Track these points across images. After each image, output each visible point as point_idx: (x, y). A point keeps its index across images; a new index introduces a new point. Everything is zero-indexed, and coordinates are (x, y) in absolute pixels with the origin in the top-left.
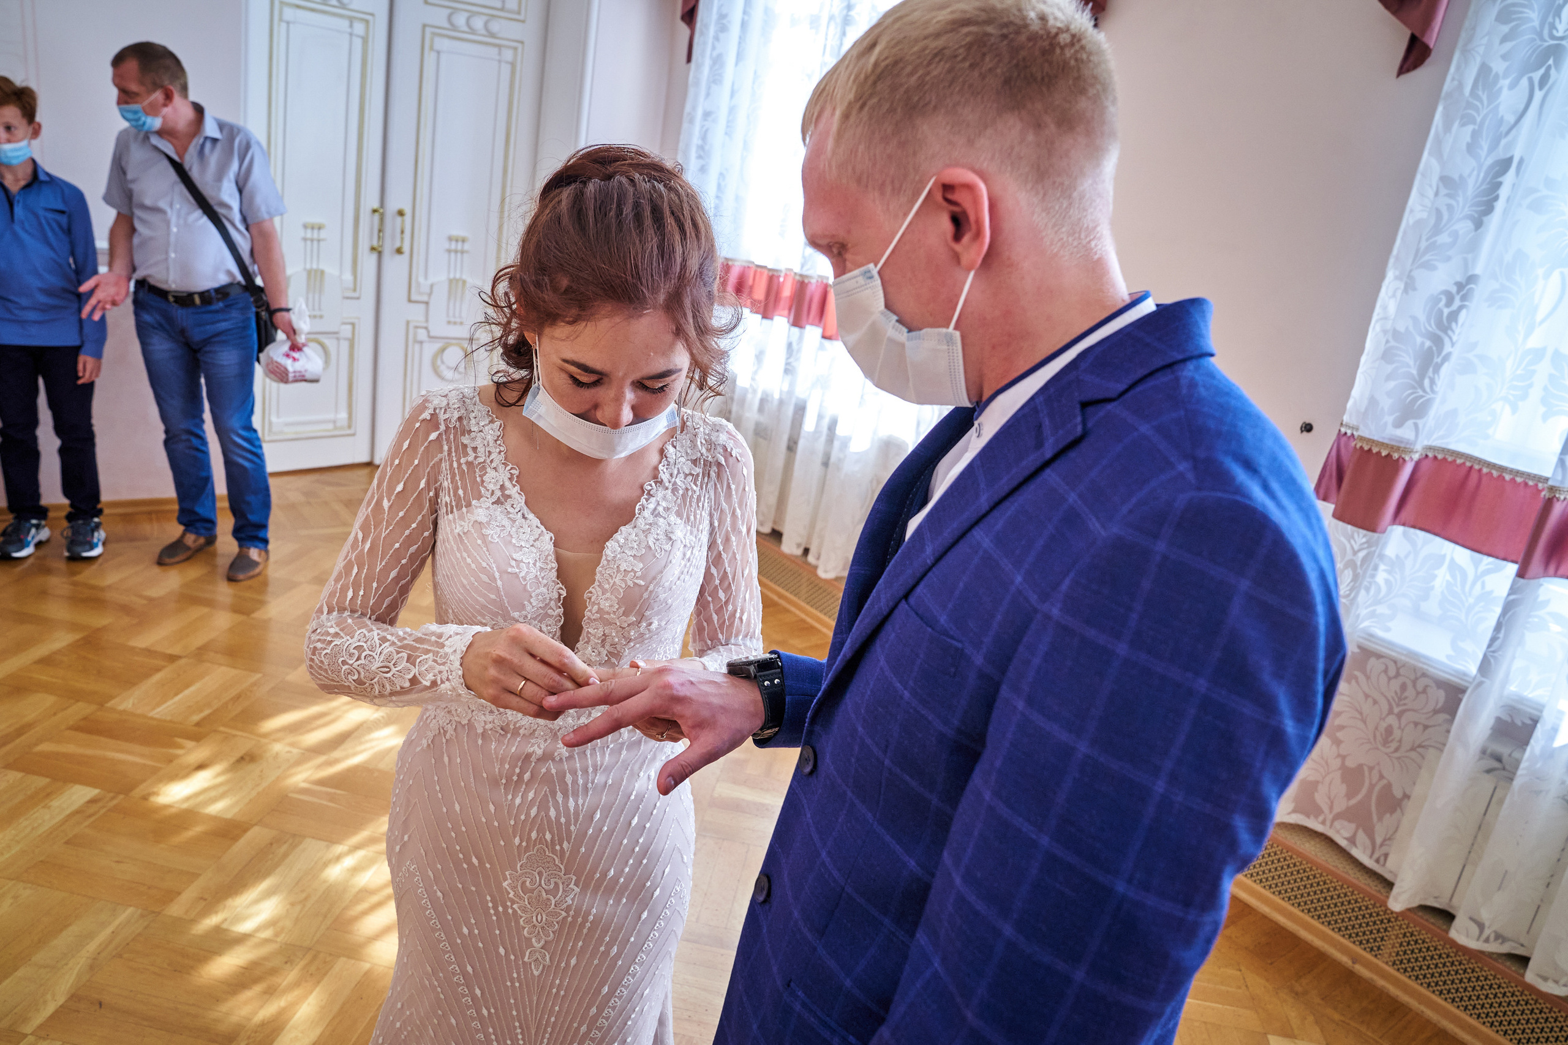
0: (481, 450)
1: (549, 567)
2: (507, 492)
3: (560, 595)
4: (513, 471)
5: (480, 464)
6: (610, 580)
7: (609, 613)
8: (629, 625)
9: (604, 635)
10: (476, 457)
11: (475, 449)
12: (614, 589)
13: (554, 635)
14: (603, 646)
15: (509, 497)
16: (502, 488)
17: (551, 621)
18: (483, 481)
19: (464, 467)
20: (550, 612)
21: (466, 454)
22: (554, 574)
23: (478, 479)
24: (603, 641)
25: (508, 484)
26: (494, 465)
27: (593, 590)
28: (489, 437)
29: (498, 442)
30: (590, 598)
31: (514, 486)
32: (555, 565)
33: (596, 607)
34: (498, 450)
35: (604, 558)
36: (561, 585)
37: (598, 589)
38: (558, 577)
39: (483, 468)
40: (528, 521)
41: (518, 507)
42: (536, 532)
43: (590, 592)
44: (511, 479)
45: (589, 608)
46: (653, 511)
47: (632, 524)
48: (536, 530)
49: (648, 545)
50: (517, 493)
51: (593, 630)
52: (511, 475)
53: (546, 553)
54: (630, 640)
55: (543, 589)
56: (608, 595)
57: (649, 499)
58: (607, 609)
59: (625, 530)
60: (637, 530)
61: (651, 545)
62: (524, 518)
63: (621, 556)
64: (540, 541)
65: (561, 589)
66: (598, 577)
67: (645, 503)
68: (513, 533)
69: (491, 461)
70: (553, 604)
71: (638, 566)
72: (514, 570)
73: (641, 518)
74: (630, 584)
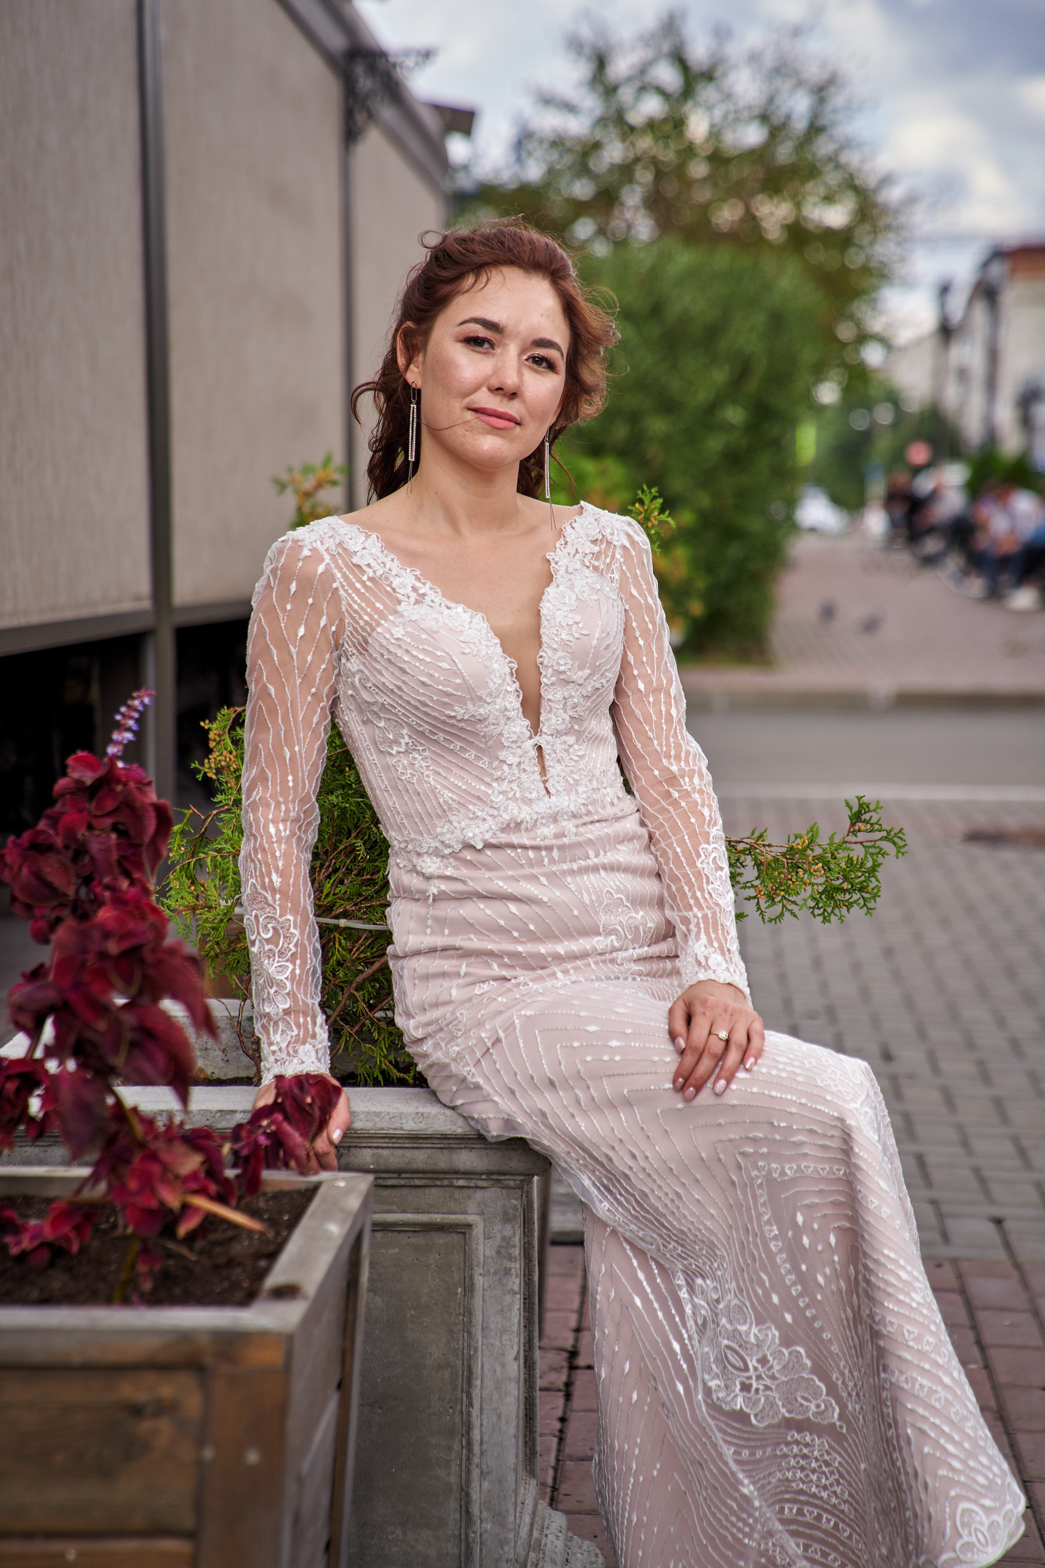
0: (373, 563)
1: (492, 643)
2: (421, 591)
3: (511, 669)
4: (416, 573)
5: (381, 576)
6: (556, 639)
7: (564, 672)
8: (585, 680)
9: (564, 698)
10: (374, 572)
11: (369, 565)
12: (565, 645)
13: (518, 712)
14: (565, 712)
15: (424, 595)
16: (414, 589)
17: (512, 697)
18: (394, 589)
19: (369, 584)
20: (509, 689)
21: (363, 572)
22: (500, 650)
23: (388, 589)
24: (565, 704)
25: (418, 584)
26: (394, 573)
27: (543, 654)
28: (374, 551)
29: (386, 552)
30: (541, 663)
31: (424, 584)
32: (497, 641)
33: (550, 670)
34: (389, 559)
35: (543, 618)
36: (509, 659)
37: (549, 651)
38: (504, 652)
39: (387, 578)
40: (454, 610)
41: (437, 601)
42: (466, 617)
43: (541, 657)
44: (418, 579)
45: (544, 673)
46: (567, 571)
47: (554, 584)
48: (465, 615)
49: (577, 597)
50: (431, 589)
51: (552, 695)
52: (416, 576)
53: (485, 631)
54: (587, 697)
55: (496, 666)
56: (560, 653)
57: (556, 563)
58: (562, 668)
59: (551, 591)
60: (561, 588)
61: (580, 597)
62: (449, 608)
63: (558, 613)
64: (474, 623)
65: (510, 662)
66: (544, 639)
67: (556, 566)
68: (447, 622)
69: (390, 570)
70: (508, 679)
71: (578, 618)
72: (467, 651)
73: (559, 577)
74: (577, 635)
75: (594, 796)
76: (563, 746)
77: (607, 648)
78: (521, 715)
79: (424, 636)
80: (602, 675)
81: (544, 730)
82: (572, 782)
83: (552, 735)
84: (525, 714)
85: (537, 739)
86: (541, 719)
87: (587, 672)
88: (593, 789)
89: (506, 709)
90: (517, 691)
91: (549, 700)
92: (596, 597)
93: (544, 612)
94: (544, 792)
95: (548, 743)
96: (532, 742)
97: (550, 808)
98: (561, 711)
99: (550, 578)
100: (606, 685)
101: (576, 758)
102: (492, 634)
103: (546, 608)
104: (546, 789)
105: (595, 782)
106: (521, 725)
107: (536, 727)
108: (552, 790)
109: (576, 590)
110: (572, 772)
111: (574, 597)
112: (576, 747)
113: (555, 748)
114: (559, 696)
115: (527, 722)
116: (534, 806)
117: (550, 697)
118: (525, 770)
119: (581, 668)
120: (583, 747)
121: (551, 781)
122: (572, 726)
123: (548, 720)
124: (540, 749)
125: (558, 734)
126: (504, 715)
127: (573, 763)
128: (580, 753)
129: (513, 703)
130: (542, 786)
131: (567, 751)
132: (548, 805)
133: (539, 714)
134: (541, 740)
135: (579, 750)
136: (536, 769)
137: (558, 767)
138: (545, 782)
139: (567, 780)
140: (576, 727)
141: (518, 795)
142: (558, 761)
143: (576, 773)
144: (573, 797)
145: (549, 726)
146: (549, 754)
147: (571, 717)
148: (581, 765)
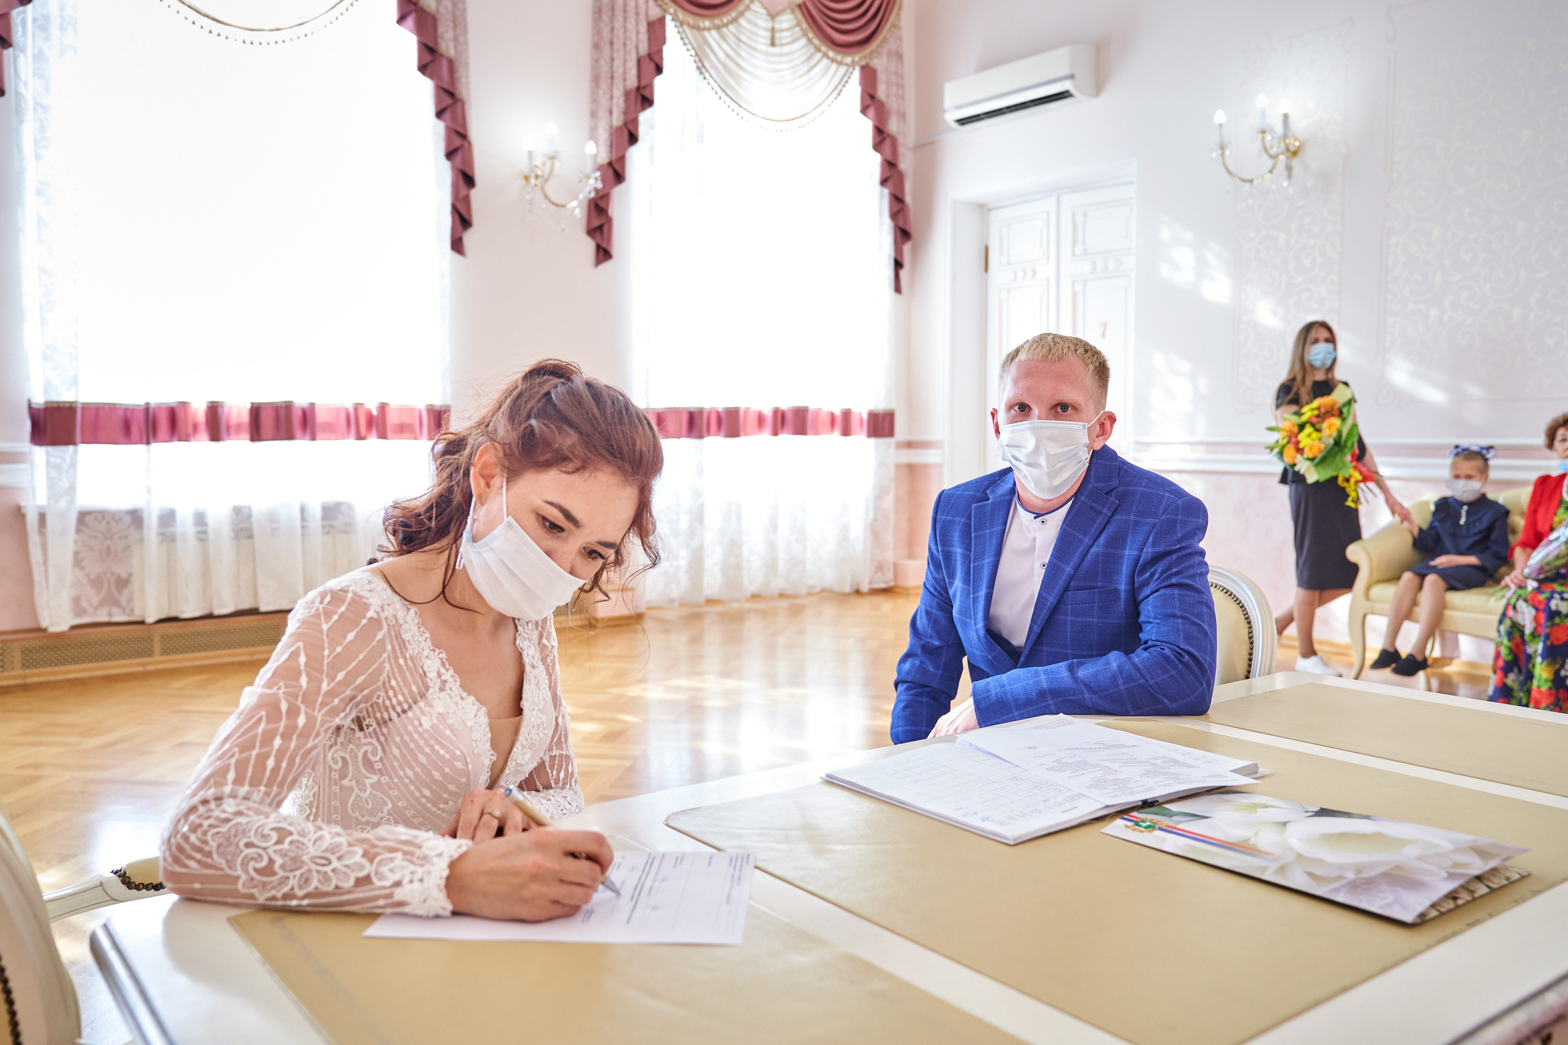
2: (443, 678)
4: (441, 656)
10: (413, 650)
15: (445, 682)
18: (424, 673)
23: (422, 672)
26: (425, 653)
28: (413, 627)
29: (421, 630)
31: (447, 670)
34: (424, 638)
39: (420, 659)
40: (466, 701)
44: (443, 664)
50: (452, 676)
52: (441, 659)
69: (423, 649)
79: (448, 732)
102: (488, 729)
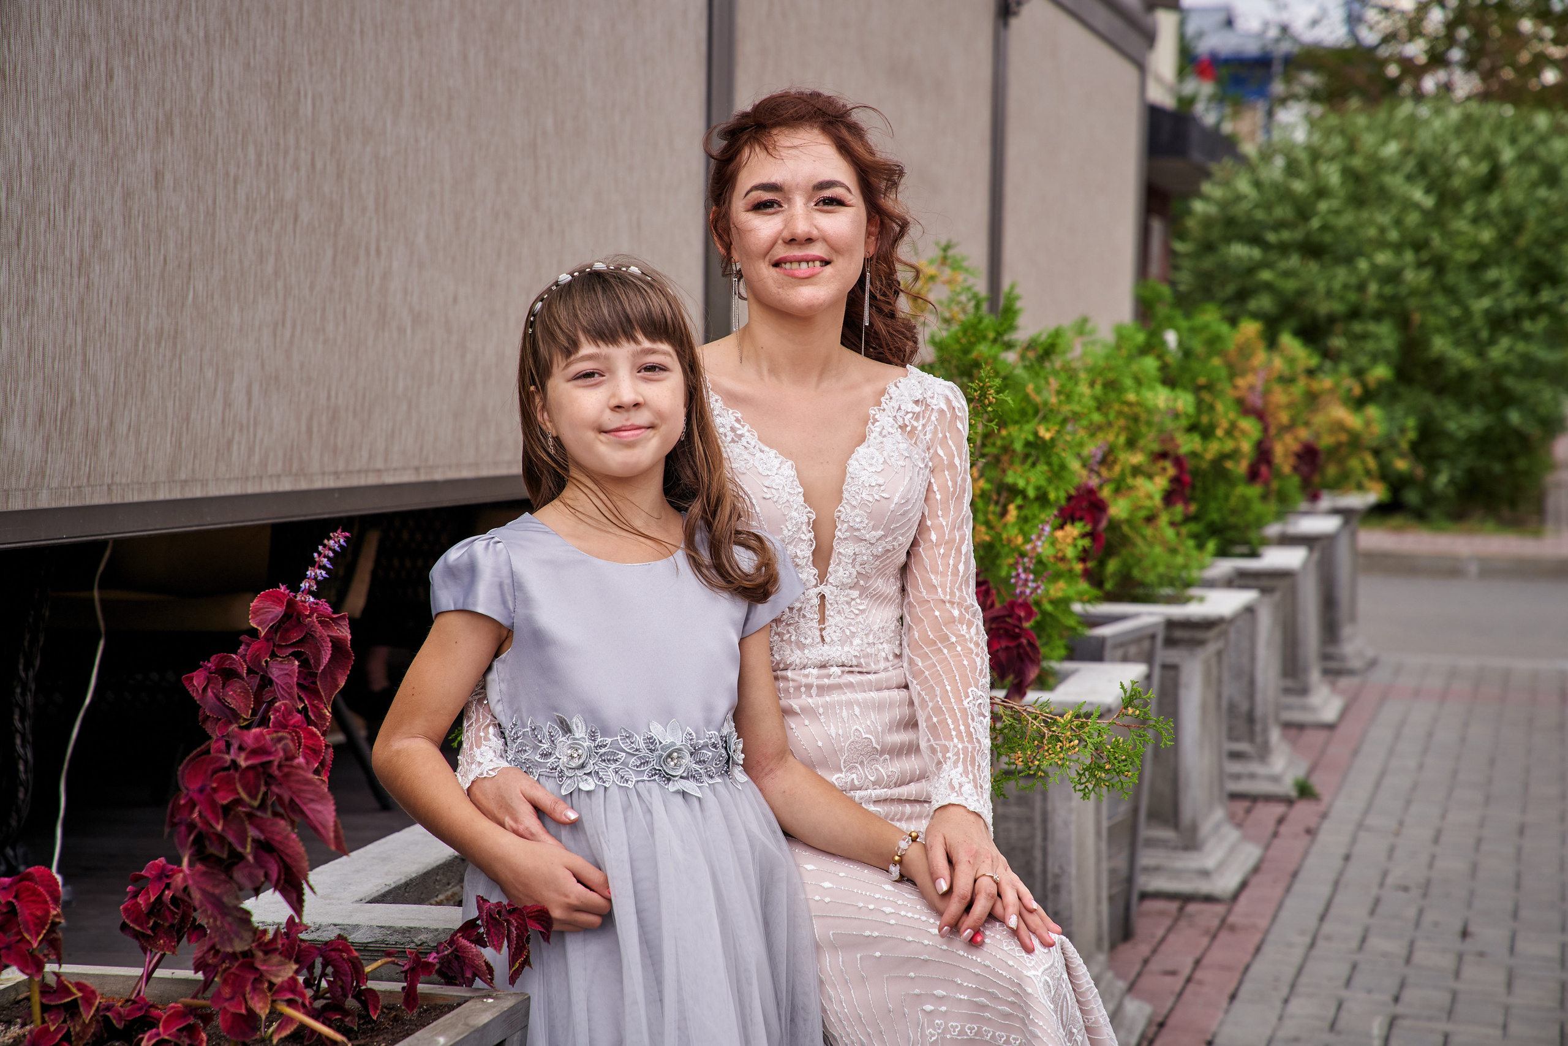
1: (796, 492)
3: (809, 519)
6: (856, 497)
7: (859, 530)
8: (877, 540)
9: (854, 554)
12: (863, 504)
13: (808, 561)
14: (854, 567)
16: (732, 429)
17: (804, 546)
20: (803, 536)
22: (801, 499)
24: (854, 560)
25: (737, 426)
27: (842, 509)
30: (839, 518)
32: (801, 490)
33: (845, 525)
35: (848, 475)
36: (809, 509)
37: (847, 507)
38: (805, 502)
41: (753, 443)
42: (776, 463)
43: (839, 511)
45: (839, 527)
46: (881, 433)
47: (865, 444)
48: (776, 460)
49: (885, 462)
51: (844, 549)
53: (791, 479)
54: (877, 557)
55: (794, 514)
56: (857, 511)
57: (873, 424)
58: (857, 526)
59: (861, 450)
60: (871, 449)
61: (888, 461)
62: (762, 451)
63: (863, 472)
64: (782, 470)
65: (810, 512)
66: (845, 495)
67: (872, 427)
68: (757, 464)
70: (804, 528)
71: (881, 481)
72: (768, 496)
73: (871, 438)
74: (877, 497)
75: (868, 650)
76: (846, 599)
77: (903, 514)
78: (810, 563)
80: (895, 538)
81: (830, 580)
82: (848, 634)
83: (837, 586)
84: (815, 564)
85: (822, 588)
86: (830, 569)
87: (881, 533)
88: (868, 644)
89: (796, 556)
90: (811, 540)
91: (839, 553)
92: (901, 463)
93: (850, 469)
94: (819, 639)
95: (832, 593)
96: (817, 590)
97: (822, 655)
98: (850, 566)
99: (862, 439)
100: (897, 547)
101: (857, 612)
103: (853, 465)
104: (822, 637)
105: (871, 637)
106: (809, 573)
107: (822, 577)
108: (827, 639)
109: (885, 454)
110: (850, 624)
111: (881, 461)
112: (858, 601)
113: (838, 599)
114: (850, 552)
115: (816, 571)
116: (806, 651)
117: (841, 550)
118: (804, 616)
119: (875, 528)
120: (866, 602)
121: (828, 630)
122: (858, 581)
123: (836, 571)
124: (823, 597)
125: (842, 586)
126: (794, 562)
127: (853, 616)
128: (861, 607)
129: (804, 551)
130: (818, 633)
131: (848, 603)
132: (820, 652)
133: (829, 565)
134: (825, 589)
135: (861, 604)
136: (816, 616)
137: (838, 618)
138: (821, 630)
139: (844, 631)
140: (862, 582)
141: (793, 638)
142: (839, 612)
143: (854, 626)
144: (846, 649)
145: (836, 578)
146: (831, 604)
147: (858, 573)
148: (860, 618)
